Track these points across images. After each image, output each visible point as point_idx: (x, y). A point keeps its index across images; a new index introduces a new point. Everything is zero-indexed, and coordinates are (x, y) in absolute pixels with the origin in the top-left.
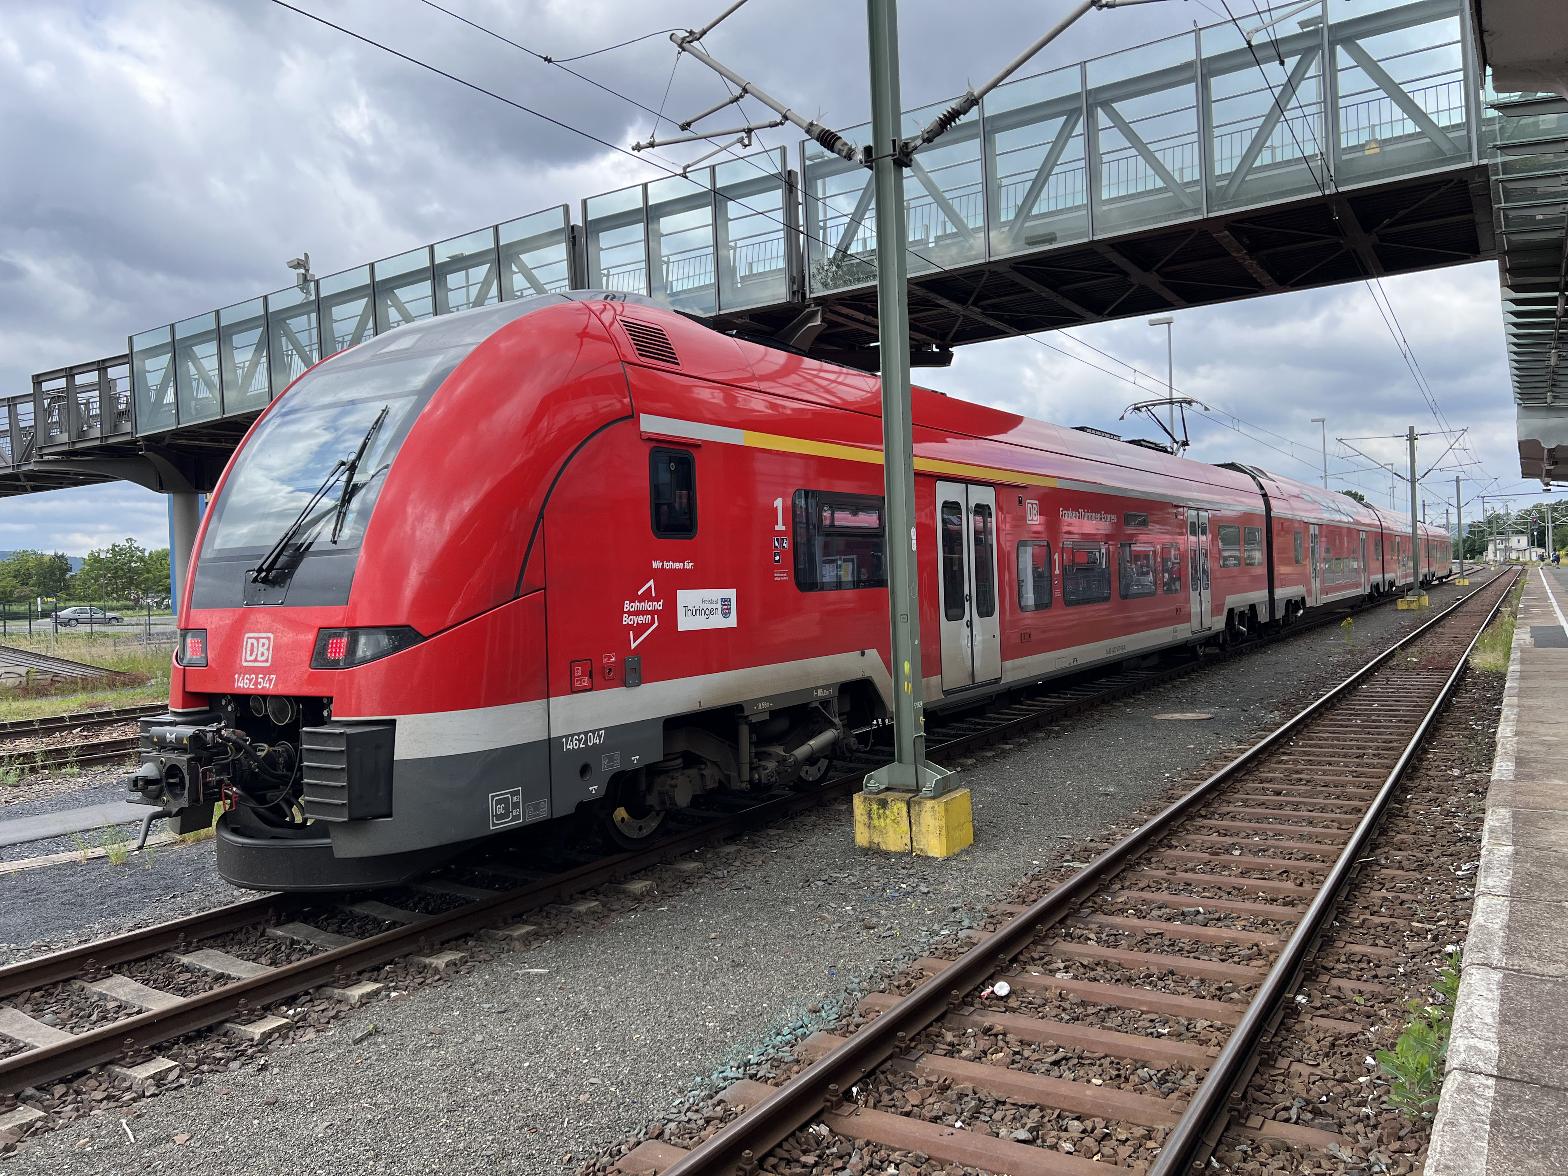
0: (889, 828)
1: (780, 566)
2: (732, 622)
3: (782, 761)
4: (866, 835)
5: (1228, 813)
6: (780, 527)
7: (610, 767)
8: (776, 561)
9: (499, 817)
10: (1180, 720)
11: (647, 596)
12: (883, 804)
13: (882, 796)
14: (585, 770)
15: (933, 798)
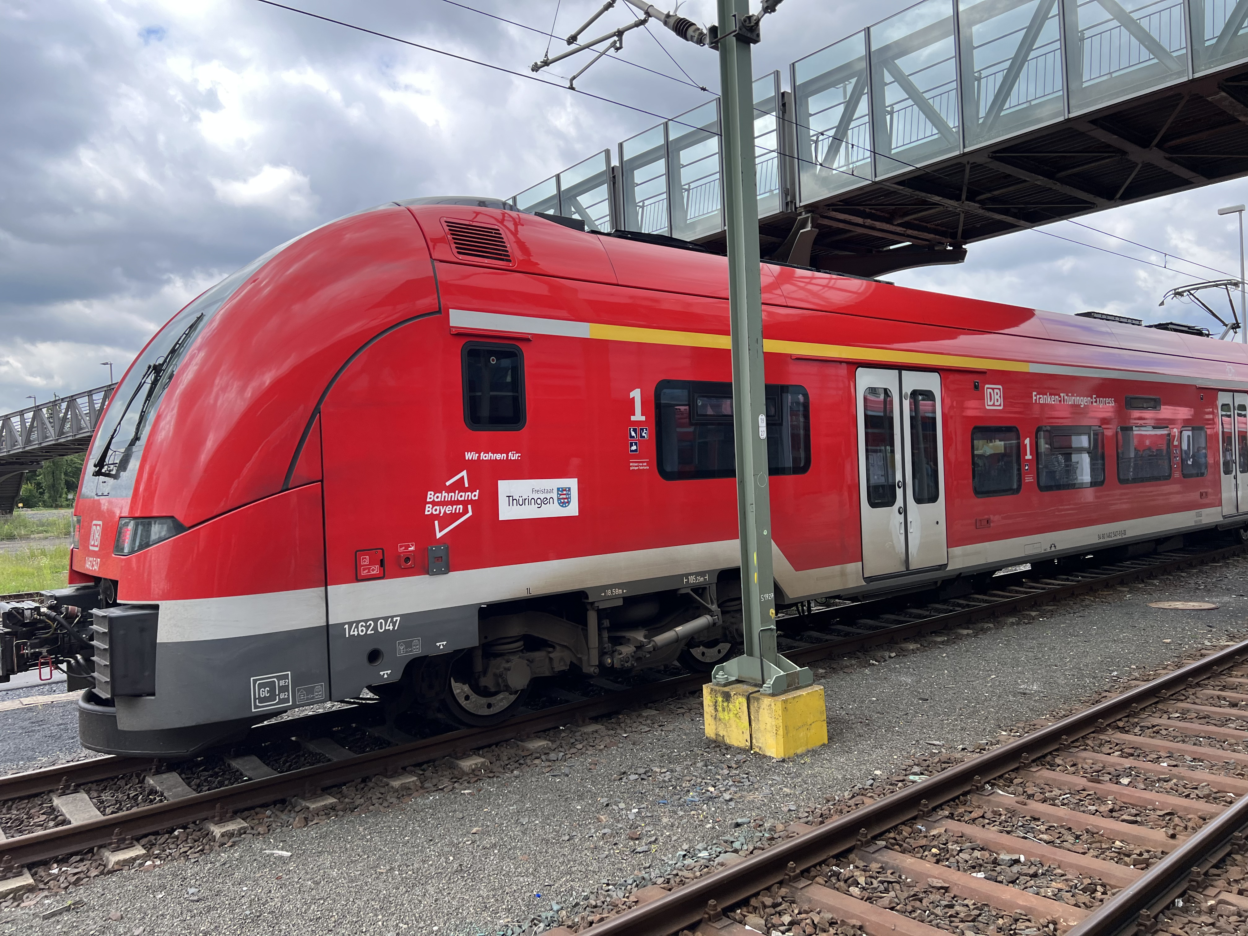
0: (732, 722)
1: (636, 456)
2: (573, 510)
3: (639, 647)
4: (714, 727)
5: (1154, 726)
6: (638, 416)
7: (407, 652)
8: (632, 451)
9: (262, 700)
10: (1177, 609)
11: (459, 486)
12: (727, 697)
13: (726, 689)
14: (374, 656)
15: (773, 695)
